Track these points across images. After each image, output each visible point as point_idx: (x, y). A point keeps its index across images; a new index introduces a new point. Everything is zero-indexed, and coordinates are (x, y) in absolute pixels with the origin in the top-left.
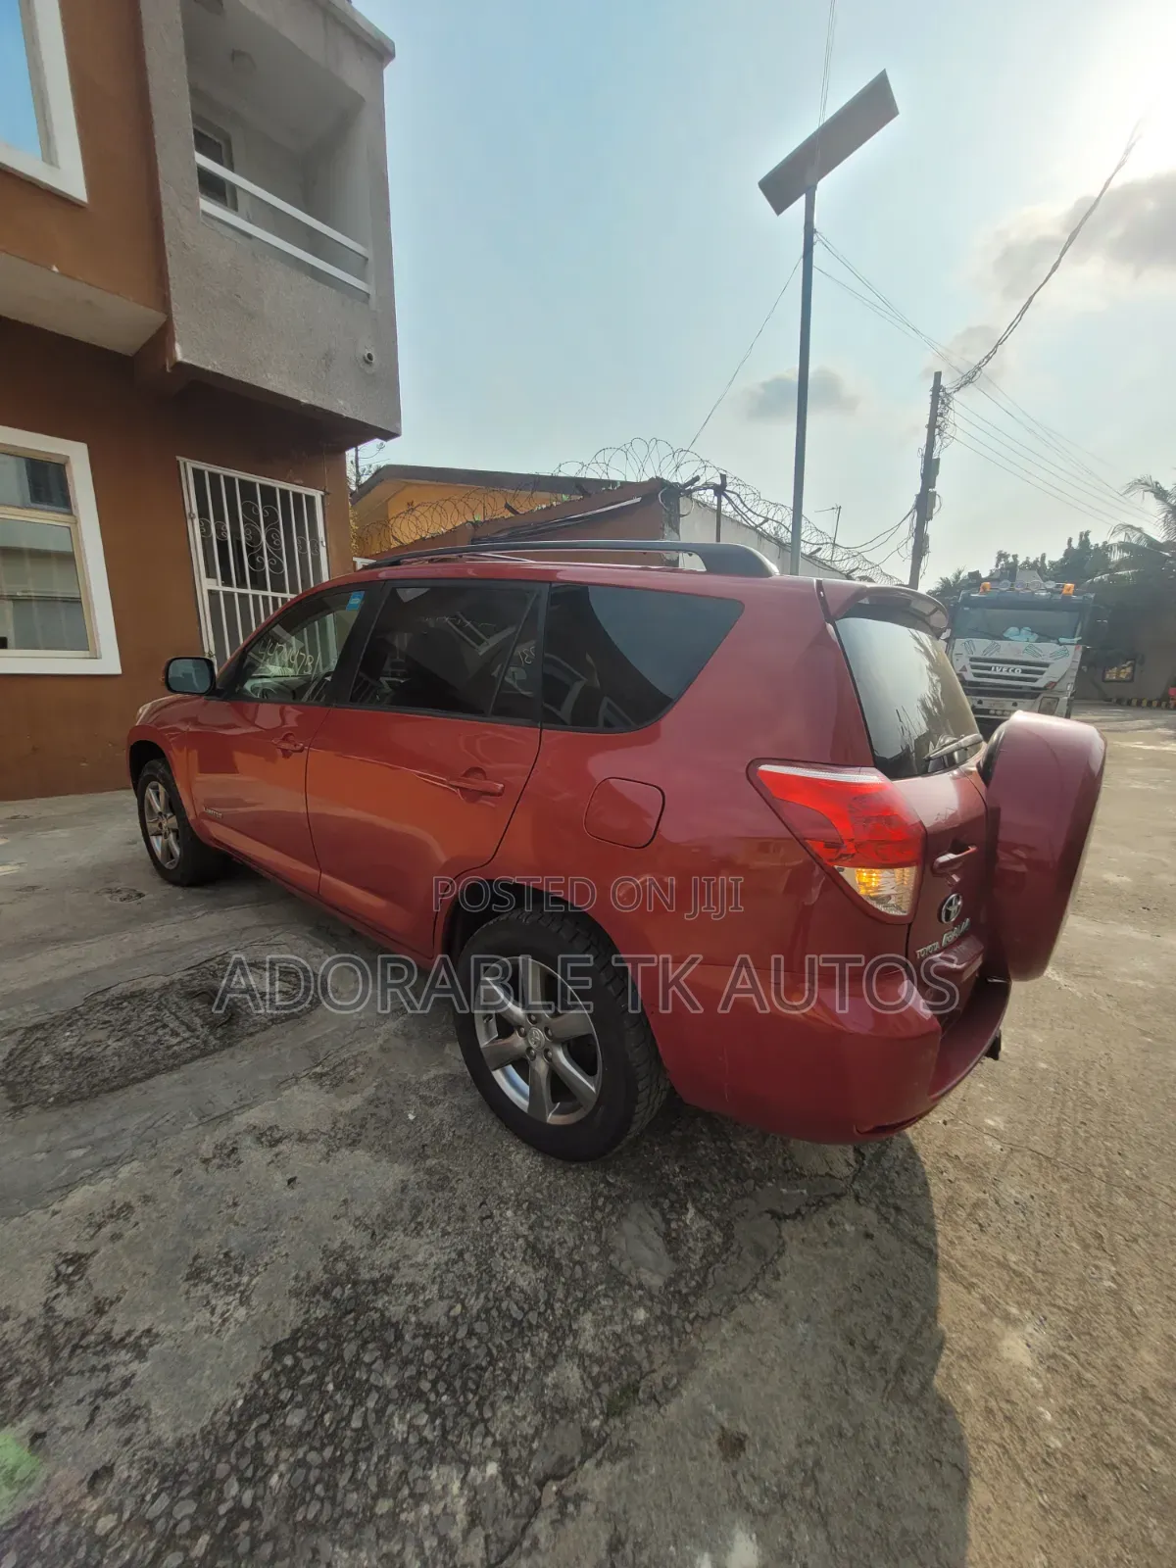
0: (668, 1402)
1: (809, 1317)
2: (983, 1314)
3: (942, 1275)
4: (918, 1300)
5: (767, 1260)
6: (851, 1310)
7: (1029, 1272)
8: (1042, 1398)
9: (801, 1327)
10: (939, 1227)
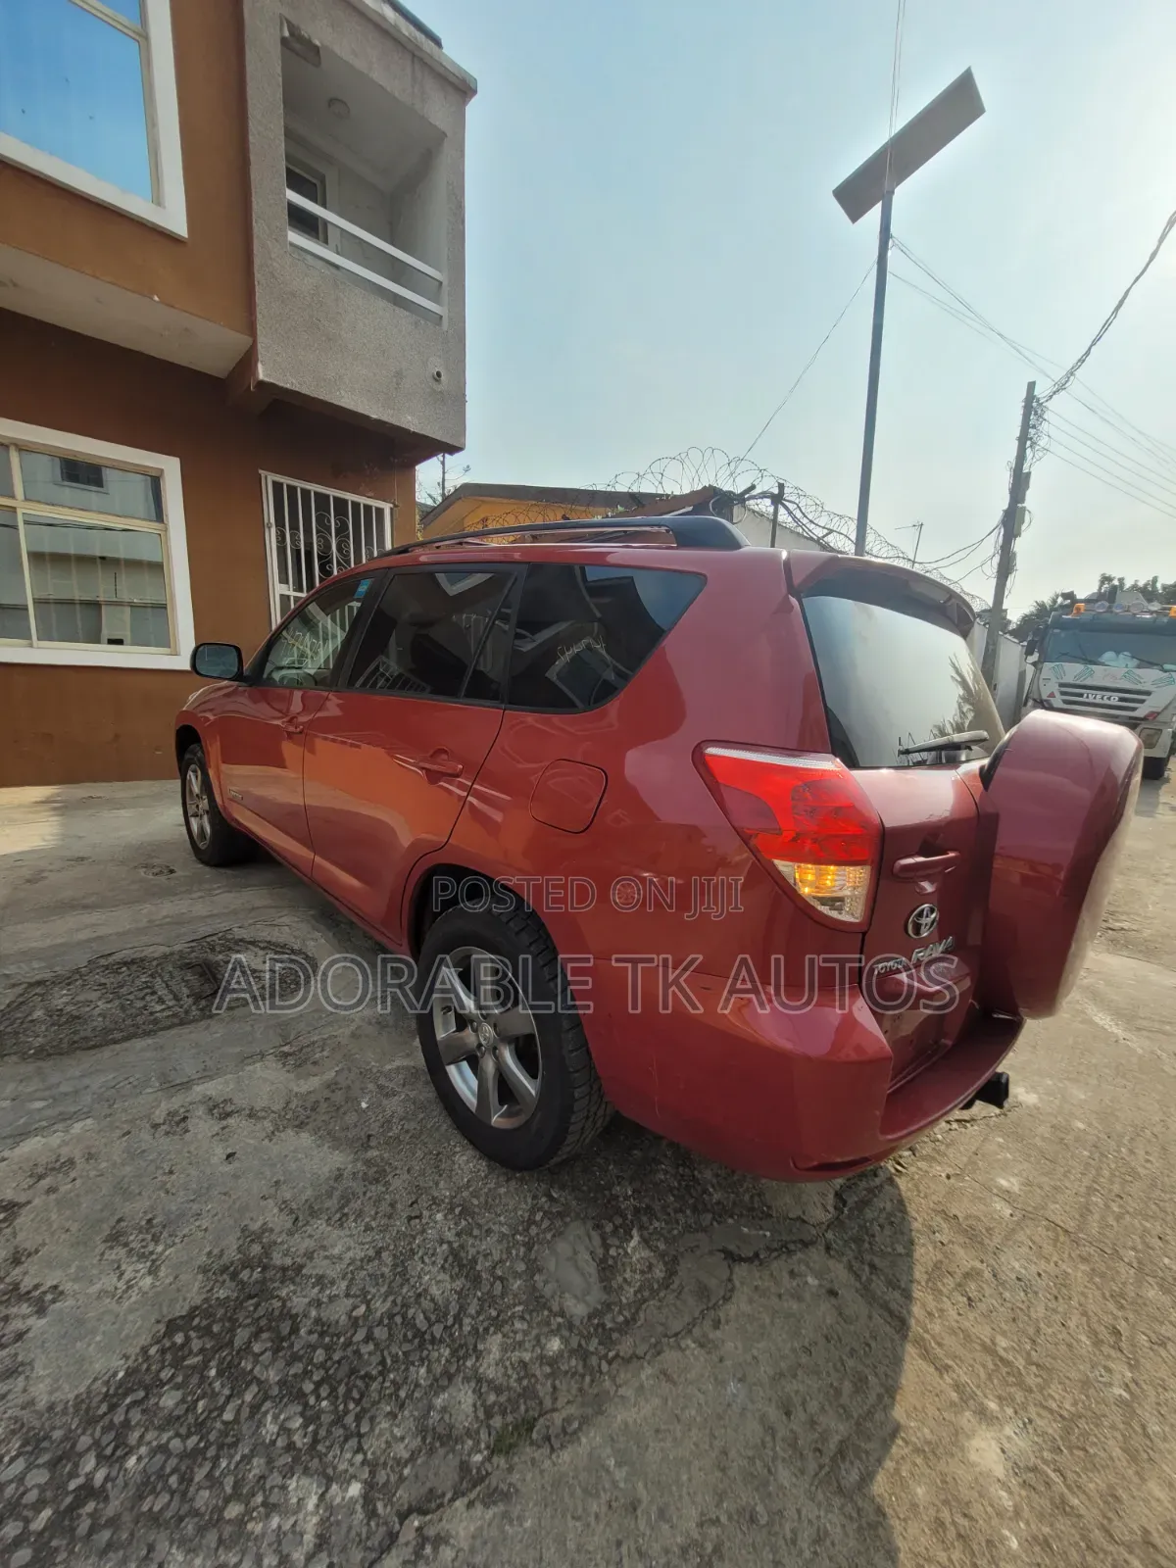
0: (562, 1447)
1: (744, 1375)
2: (953, 1404)
3: (910, 1350)
4: (876, 1375)
5: (711, 1302)
6: (795, 1376)
7: (1020, 1363)
8: (1010, 1519)
9: (733, 1387)
10: (917, 1294)
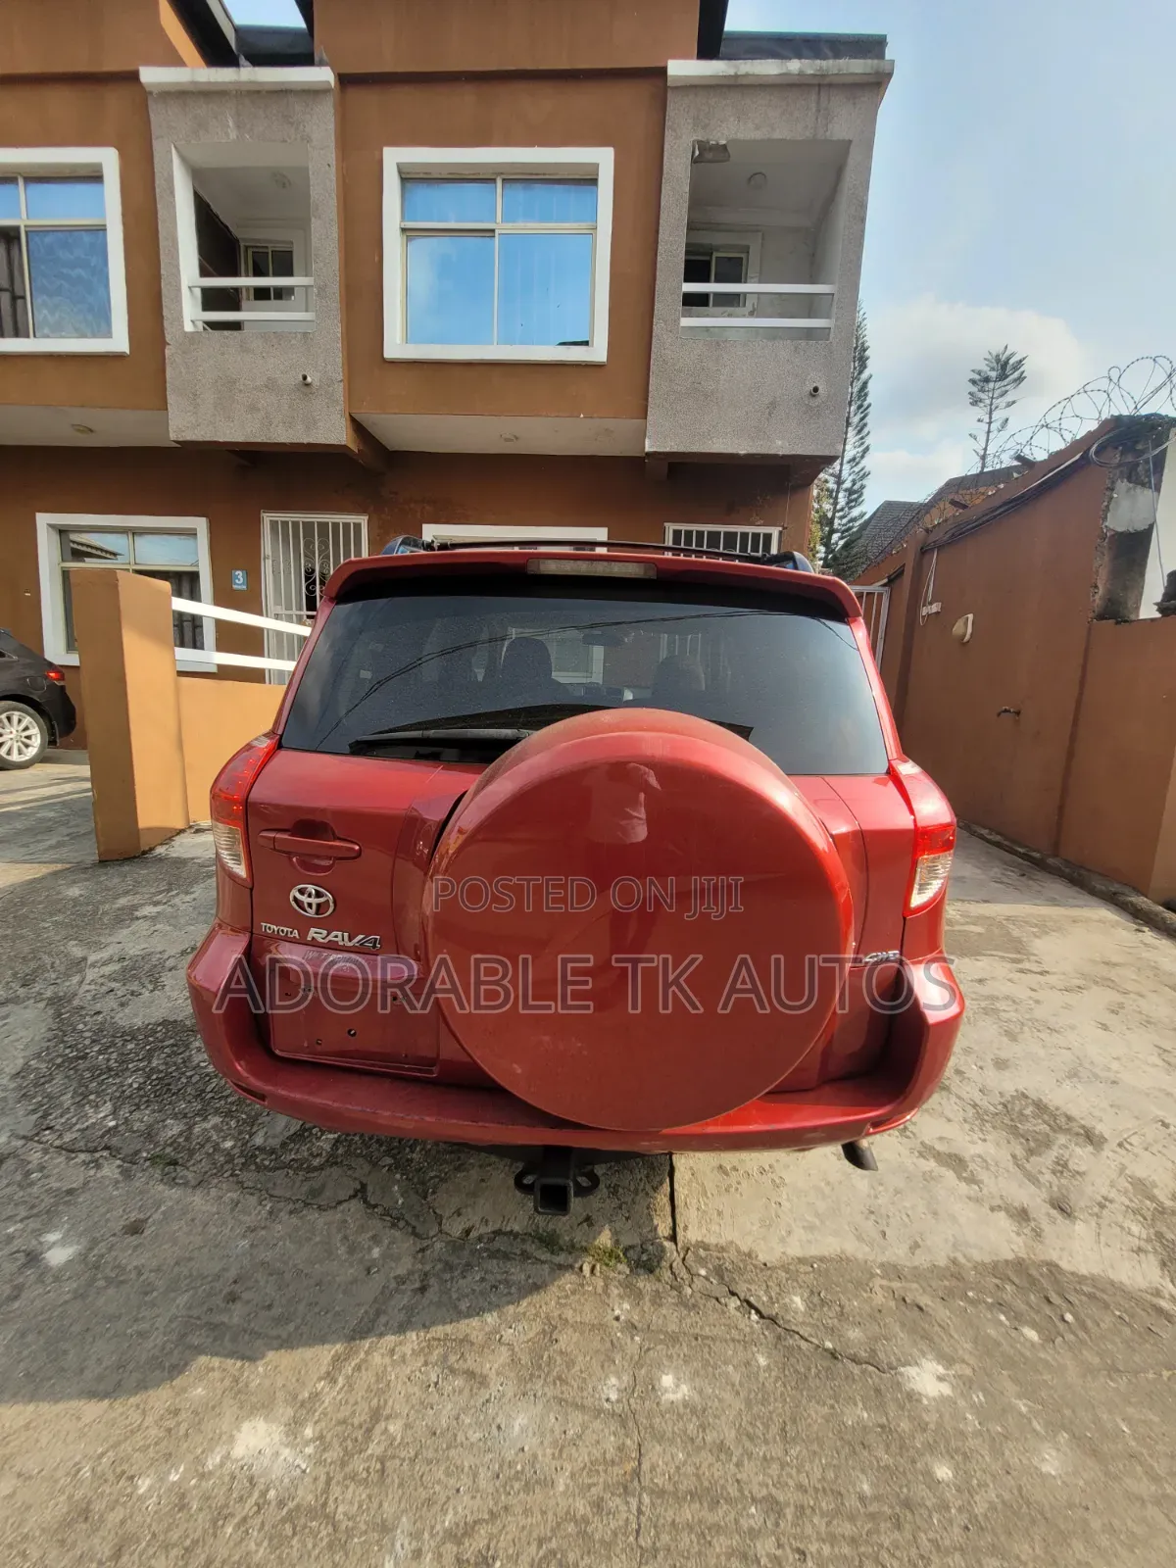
1: (256, 1245)
4: (297, 1328)
5: (311, 1200)
6: (271, 1275)
8: (197, 1471)
9: (245, 1243)
